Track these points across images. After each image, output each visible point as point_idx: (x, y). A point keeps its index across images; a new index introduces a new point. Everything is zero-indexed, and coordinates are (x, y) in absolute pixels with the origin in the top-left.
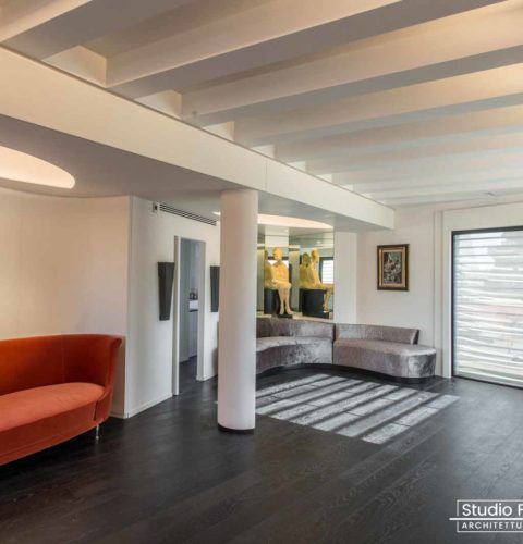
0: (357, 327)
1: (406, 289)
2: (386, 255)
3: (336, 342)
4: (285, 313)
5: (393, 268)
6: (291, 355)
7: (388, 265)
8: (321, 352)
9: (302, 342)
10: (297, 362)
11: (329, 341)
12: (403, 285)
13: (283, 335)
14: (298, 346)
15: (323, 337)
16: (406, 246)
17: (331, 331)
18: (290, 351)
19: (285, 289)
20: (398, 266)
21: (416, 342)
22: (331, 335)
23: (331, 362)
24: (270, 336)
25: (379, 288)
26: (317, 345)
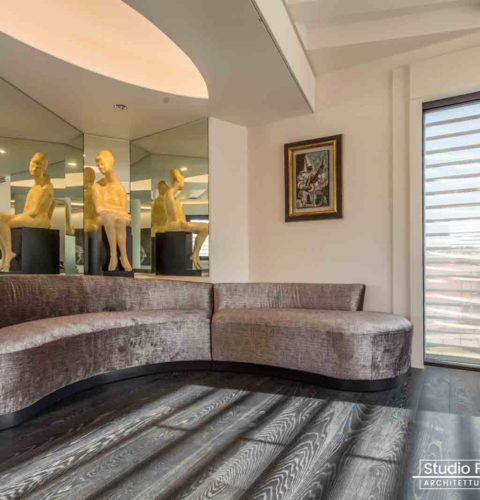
0: (252, 287)
1: (338, 215)
2: (301, 159)
3: (217, 316)
4: (120, 267)
5: (314, 180)
6: (122, 350)
7: (305, 175)
8: (188, 338)
9: (148, 320)
10: (136, 364)
11: (203, 315)
12: (333, 207)
13: (110, 309)
14: (138, 329)
15: (192, 308)
16: (339, 139)
17: (206, 298)
18: (121, 340)
19: (118, 222)
20: (323, 176)
21: (360, 307)
22: (206, 304)
23: (207, 356)
24: (81, 311)
25: (289, 219)
26: (179, 325)
